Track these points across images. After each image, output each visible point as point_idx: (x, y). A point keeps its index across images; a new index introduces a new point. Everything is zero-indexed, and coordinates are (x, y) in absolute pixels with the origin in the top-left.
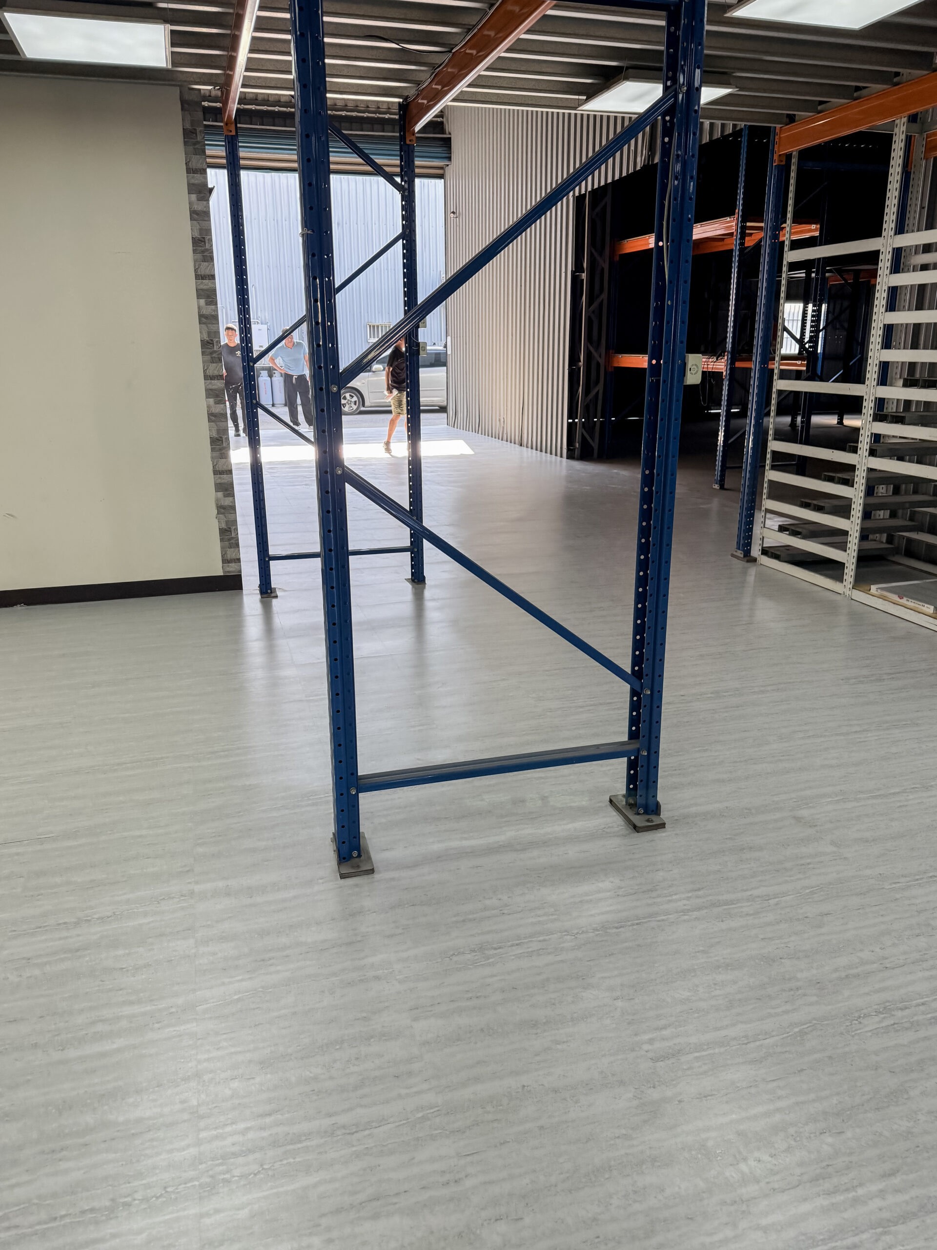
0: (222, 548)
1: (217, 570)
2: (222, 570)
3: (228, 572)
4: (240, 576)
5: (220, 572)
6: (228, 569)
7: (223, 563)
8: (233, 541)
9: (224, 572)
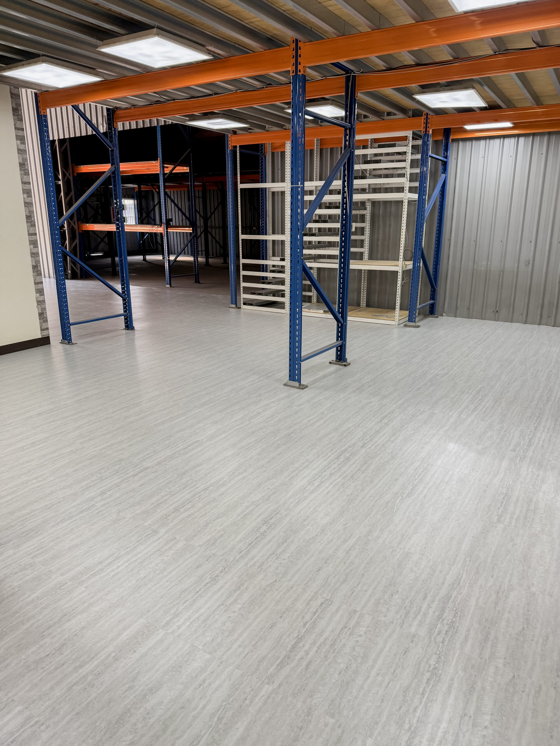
0: (40, 323)
1: (37, 335)
2: (40, 335)
3: (44, 335)
4: (49, 337)
5: (40, 336)
6: (43, 334)
7: (41, 331)
8: (45, 319)
9: (42, 336)
